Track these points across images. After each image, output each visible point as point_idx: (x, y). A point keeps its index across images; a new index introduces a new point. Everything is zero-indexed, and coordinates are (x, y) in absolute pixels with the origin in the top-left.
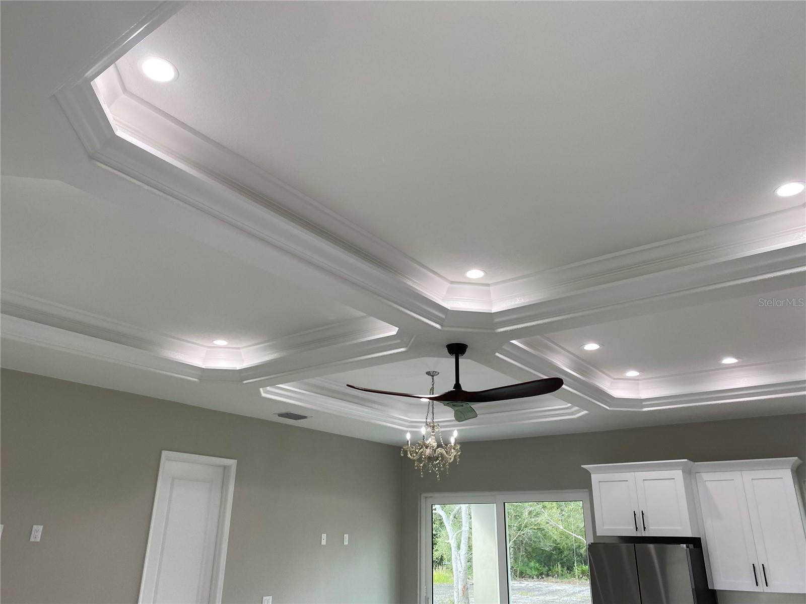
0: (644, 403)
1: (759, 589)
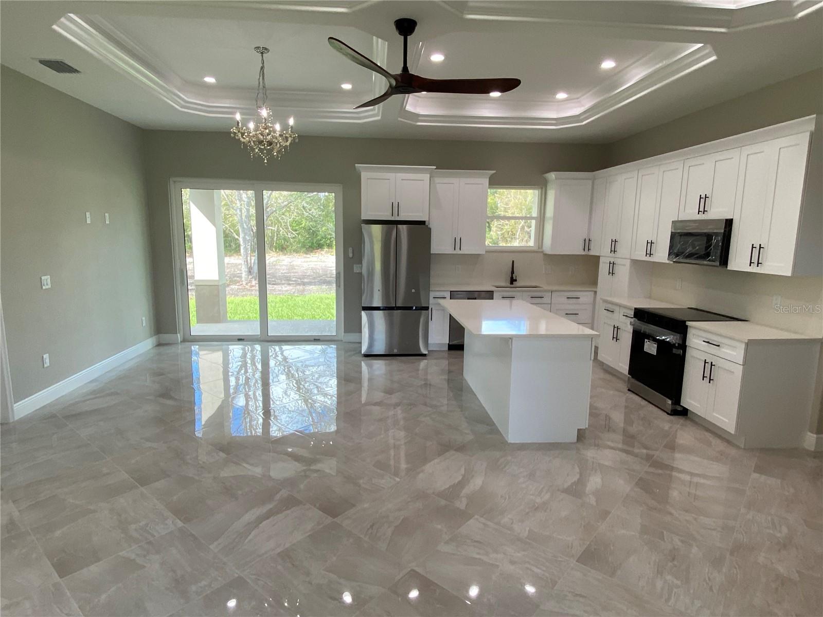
0: (420, 118)
1: (455, 252)
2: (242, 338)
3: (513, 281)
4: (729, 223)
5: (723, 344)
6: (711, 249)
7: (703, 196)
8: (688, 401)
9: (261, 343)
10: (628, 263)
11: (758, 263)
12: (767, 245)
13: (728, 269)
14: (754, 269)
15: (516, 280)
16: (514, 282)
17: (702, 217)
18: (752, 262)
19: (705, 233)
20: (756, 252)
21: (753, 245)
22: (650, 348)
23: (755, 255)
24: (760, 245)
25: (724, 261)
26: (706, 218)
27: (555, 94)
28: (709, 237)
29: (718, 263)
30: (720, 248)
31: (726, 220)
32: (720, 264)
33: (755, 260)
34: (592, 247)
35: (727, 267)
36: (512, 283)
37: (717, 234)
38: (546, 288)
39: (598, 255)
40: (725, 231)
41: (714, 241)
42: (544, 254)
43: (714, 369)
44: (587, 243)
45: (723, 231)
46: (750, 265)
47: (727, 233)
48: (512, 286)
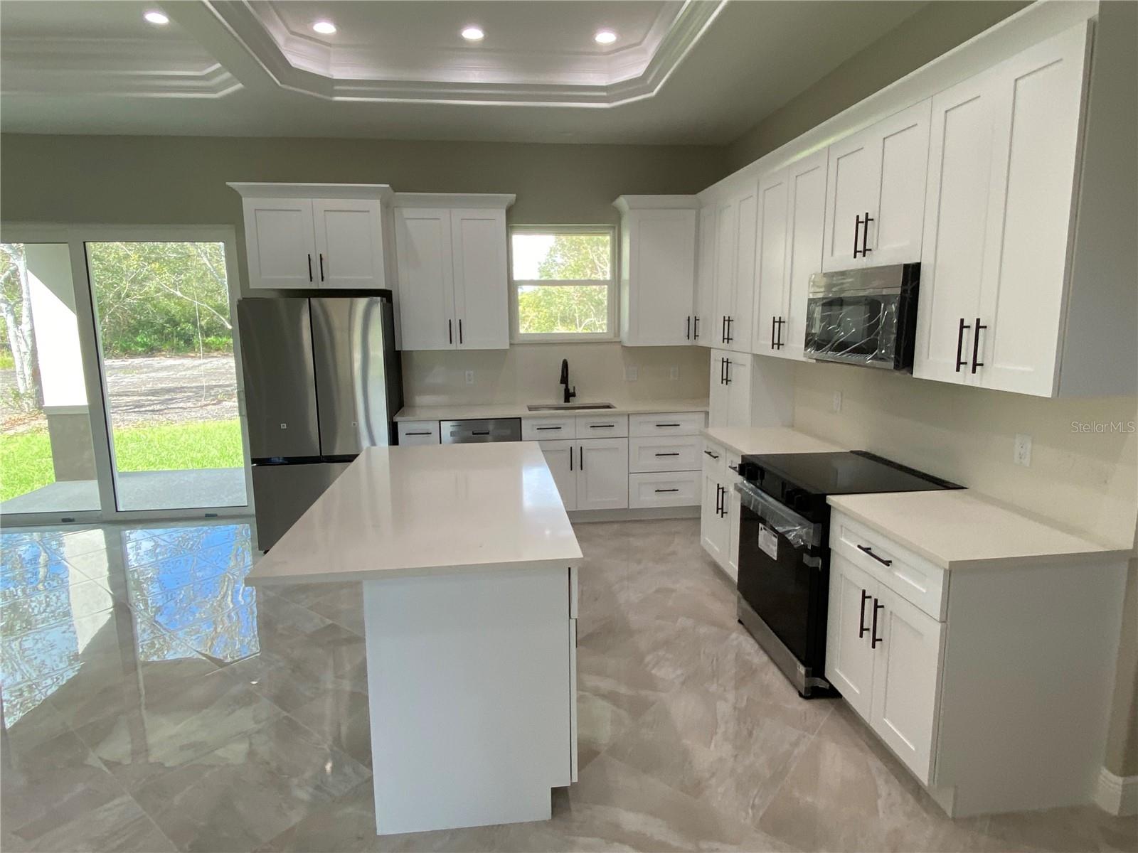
1: (452, 347)
2: (71, 517)
3: (568, 395)
4: (912, 273)
5: (898, 560)
6: (878, 332)
7: (862, 218)
8: (838, 673)
9: (105, 526)
10: (748, 360)
11: (975, 365)
12: (993, 321)
13: (914, 376)
14: (965, 378)
15: (574, 395)
16: (571, 398)
17: (862, 262)
18: (962, 360)
19: (866, 298)
20: (969, 335)
21: (962, 321)
22: (768, 544)
23: (967, 343)
24: (978, 320)
25: (905, 357)
26: (870, 265)
27: (591, 33)
28: (873, 305)
29: (891, 365)
30: (894, 330)
31: (906, 266)
32: (897, 367)
33: (967, 356)
34: (700, 332)
35: (912, 373)
36: (567, 400)
37: (887, 299)
38: (620, 408)
39: (709, 346)
40: (904, 291)
41: (883, 315)
42: (622, 346)
43: (883, 614)
44: (693, 325)
45: (898, 291)
46: (958, 370)
47: (908, 295)
48: (568, 405)
